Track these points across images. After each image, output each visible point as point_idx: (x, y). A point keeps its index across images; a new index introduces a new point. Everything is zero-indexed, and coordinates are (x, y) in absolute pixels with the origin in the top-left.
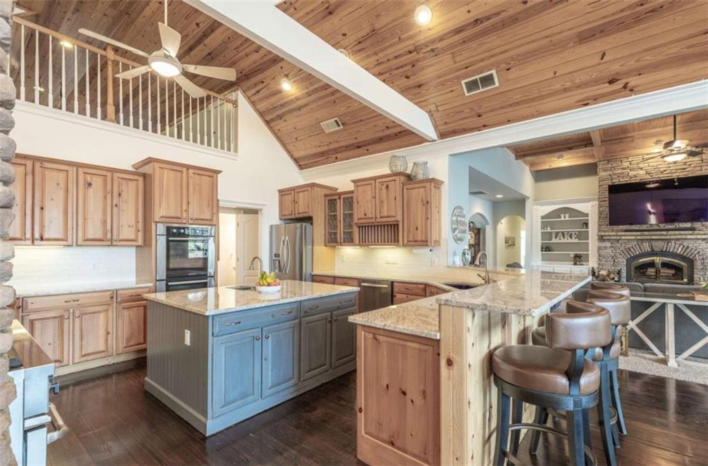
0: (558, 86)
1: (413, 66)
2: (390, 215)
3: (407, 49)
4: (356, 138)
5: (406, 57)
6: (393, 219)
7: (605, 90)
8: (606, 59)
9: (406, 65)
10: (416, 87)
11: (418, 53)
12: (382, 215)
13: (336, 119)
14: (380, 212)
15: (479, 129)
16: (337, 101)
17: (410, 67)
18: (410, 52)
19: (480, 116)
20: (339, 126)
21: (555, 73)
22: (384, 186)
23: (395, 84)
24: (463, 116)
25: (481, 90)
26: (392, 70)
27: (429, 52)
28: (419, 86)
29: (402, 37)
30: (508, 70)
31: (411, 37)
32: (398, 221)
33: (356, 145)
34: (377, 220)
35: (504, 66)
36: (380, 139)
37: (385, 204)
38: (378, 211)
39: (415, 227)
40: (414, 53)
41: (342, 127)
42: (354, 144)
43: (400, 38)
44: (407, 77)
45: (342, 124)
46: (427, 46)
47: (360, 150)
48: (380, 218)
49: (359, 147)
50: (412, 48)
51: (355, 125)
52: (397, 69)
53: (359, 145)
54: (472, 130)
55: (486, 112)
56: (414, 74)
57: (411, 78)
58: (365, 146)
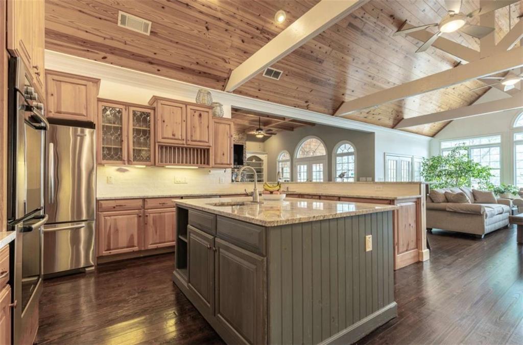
0: (294, 94)
1: (252, 38)
2: (202, 139)
3: (258, 25)
4: (155, 54)
5: (252, 29)
6: (207, 144)
7: (302, 104)
8: (312, 93)
9: (248, 33)
10: (242, 50)
11: (261, 33)
12: (194, 139)
13: (150, 23)
14: (192, 136)
15: (253, 97)
16: (166, 9)
17: (250, 36)
18: (258, 29)
19: (259, 90)
20: (146, 30)
21: (297, 88)
22: (197, 114)
23: (232, 38)
24: (252, 85)
25: (271, 77)
26: (238, 28)
27: (266, 38)
28: (245, 53)
29: (261, 16)
30: (287, 75)
31: (265, 21)
32: (210, 146)
33: (150, 59)
34: (189, 143)
35: (287, 72)
36: (182, 68)
37: (198, 130)
38: (189, 135)
39: (222, 154)
40: (259, 32)
41: (148, 34)
42: (147, 57)
43: (260, 15)
44: (243, 41)
45: (151, 32)
46: (268, 34)
47: (150, 66)
48: (192, 141)
49: (151, 63)
50: (260, 27)
51: (167, 42)
52: (241, 30)
53: (153, 62)
54: (250, 96)
55: (264, 90)
56: (249, 43)
57: (245, 44)
58: (158, 65)
